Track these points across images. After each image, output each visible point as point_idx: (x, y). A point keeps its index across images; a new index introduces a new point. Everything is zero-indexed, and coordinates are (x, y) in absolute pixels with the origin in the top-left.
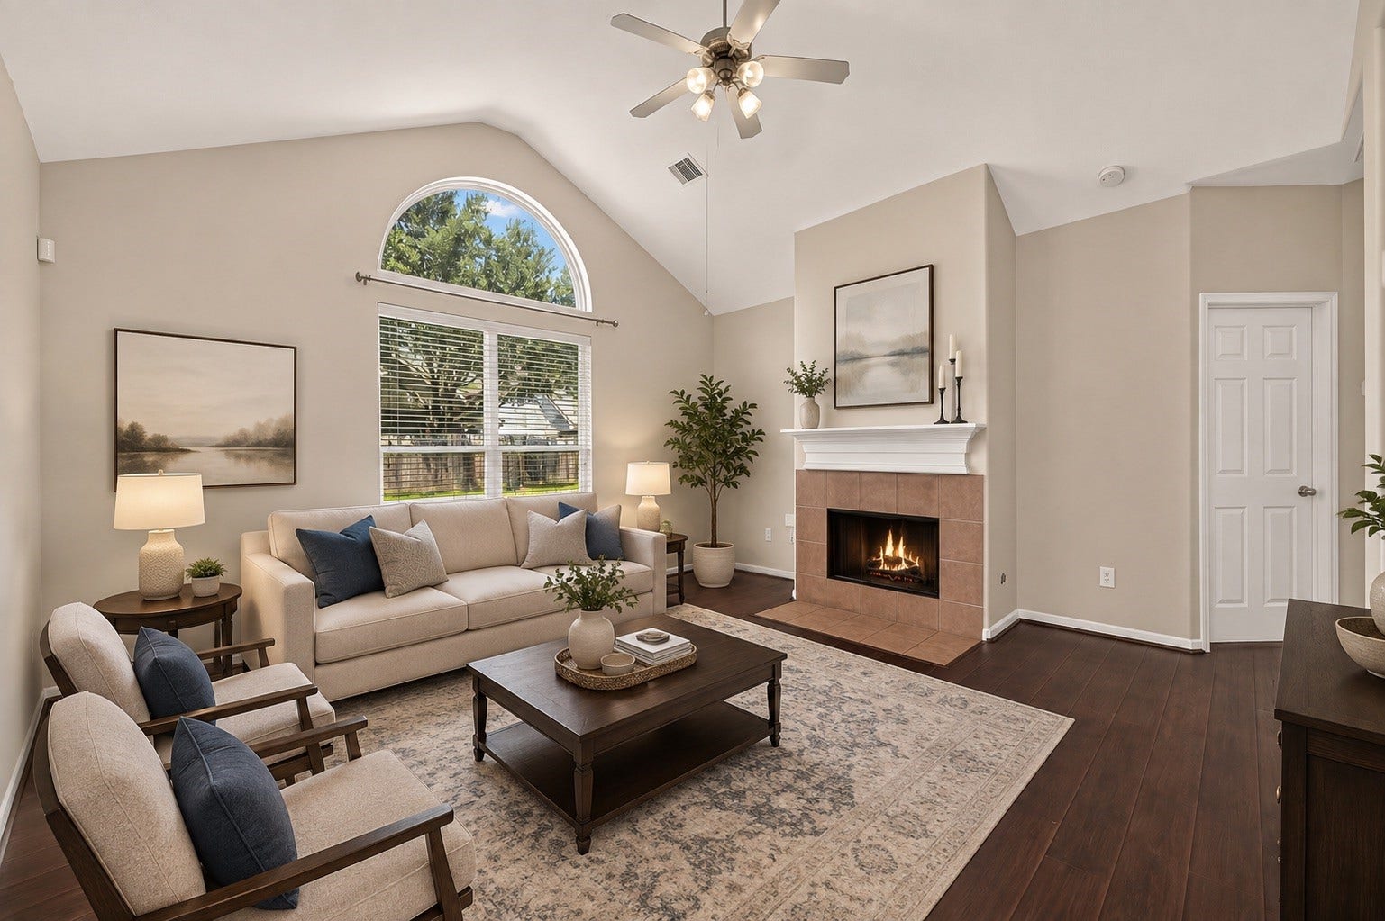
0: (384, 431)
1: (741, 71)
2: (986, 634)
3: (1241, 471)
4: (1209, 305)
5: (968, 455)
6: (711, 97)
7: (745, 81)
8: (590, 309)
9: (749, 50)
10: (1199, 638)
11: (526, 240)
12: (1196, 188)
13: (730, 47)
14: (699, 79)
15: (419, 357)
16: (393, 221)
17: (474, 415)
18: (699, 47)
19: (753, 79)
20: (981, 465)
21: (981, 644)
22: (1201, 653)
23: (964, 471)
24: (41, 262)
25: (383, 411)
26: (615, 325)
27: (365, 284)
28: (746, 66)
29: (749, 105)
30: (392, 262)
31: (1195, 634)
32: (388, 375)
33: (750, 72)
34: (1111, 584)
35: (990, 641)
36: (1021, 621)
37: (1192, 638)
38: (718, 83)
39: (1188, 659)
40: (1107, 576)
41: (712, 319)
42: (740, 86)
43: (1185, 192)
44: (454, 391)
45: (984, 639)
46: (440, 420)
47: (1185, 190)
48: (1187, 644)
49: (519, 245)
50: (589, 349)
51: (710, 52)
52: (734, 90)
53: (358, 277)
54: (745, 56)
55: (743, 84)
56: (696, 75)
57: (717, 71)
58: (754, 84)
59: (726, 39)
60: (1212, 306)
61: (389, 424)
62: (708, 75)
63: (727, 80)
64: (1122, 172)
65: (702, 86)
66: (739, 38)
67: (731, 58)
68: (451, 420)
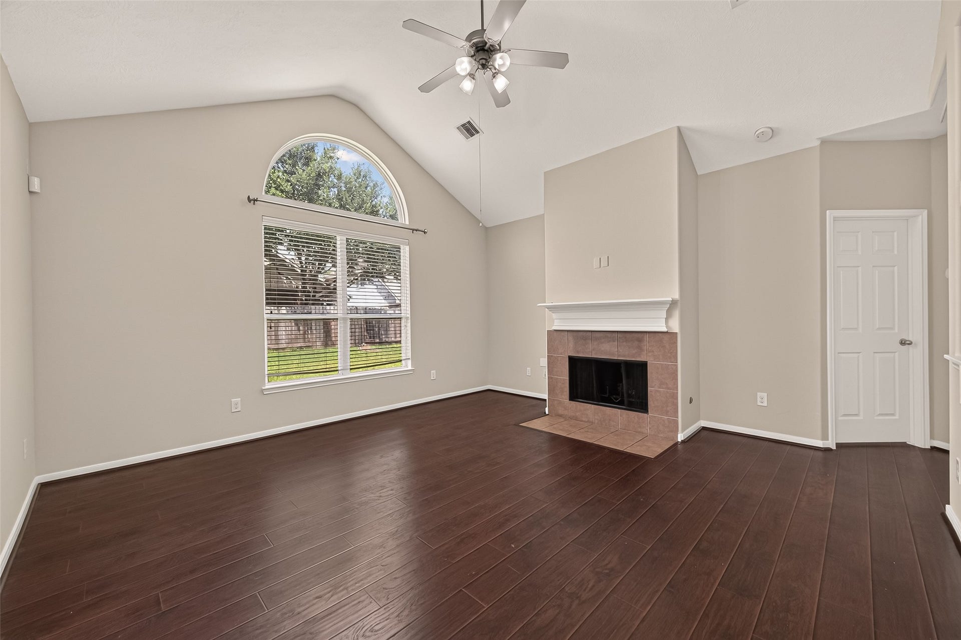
0: (267, 304)
1: (495, 60)
2: (681, 437)
3: (856, 329)
4: (834, 218)
5: (667, 319)
6: (474, 79)
7: (497, 67)
8: (407, 223)
9: (499, 45)
10: (828, 440)
11: (365, 176)
12: (824, 142)
13: (486, 43)
14: (464, 65)
15: (292, 253)
16: (273, 163)
17: (330, 293)
18: (464, 43)
19: (503, 65)
20: (675, 326)
21: (676, 444)
22: (828, 450)
23: (665, 329)
24: (30, 192)
25: (267, 290)
26: (425, 232)
27: (254, 204)
28: (498, 56)
29: (500, 83)
30: (273, 190)
31: (825, 437)
32: (270, 265)
33: (500, 60)
34: (765, 404)
35: (683, 442)
36: (704, 428)
37: (822, 440)
38: (478, 68)
39: (820, 454)
40: (762, 398)
41: (486, 229)
42: (494, 71)
43: (817, 145)
44: (317, 276)
45: (679, 440)
46: (306, 296)
47: (817, 143)
48: (819, 443)
49: (360, 180)
50: (407, 248)
51: (471, 47)
52: (489, 73)
53: (249, 200)
54: (498, 50)
55: (495, 69)
56: (462, 62)
57: (478, 60)
58: (503, 70)
59: (483, 37)
60: (835, 219)
61: (271, 299)
62: (470, 63)
63: (484, 66)
64: (771, 131)
65: (466, 69)
66: (492, 37)
67: (487, 51)
68: (314, 296)
